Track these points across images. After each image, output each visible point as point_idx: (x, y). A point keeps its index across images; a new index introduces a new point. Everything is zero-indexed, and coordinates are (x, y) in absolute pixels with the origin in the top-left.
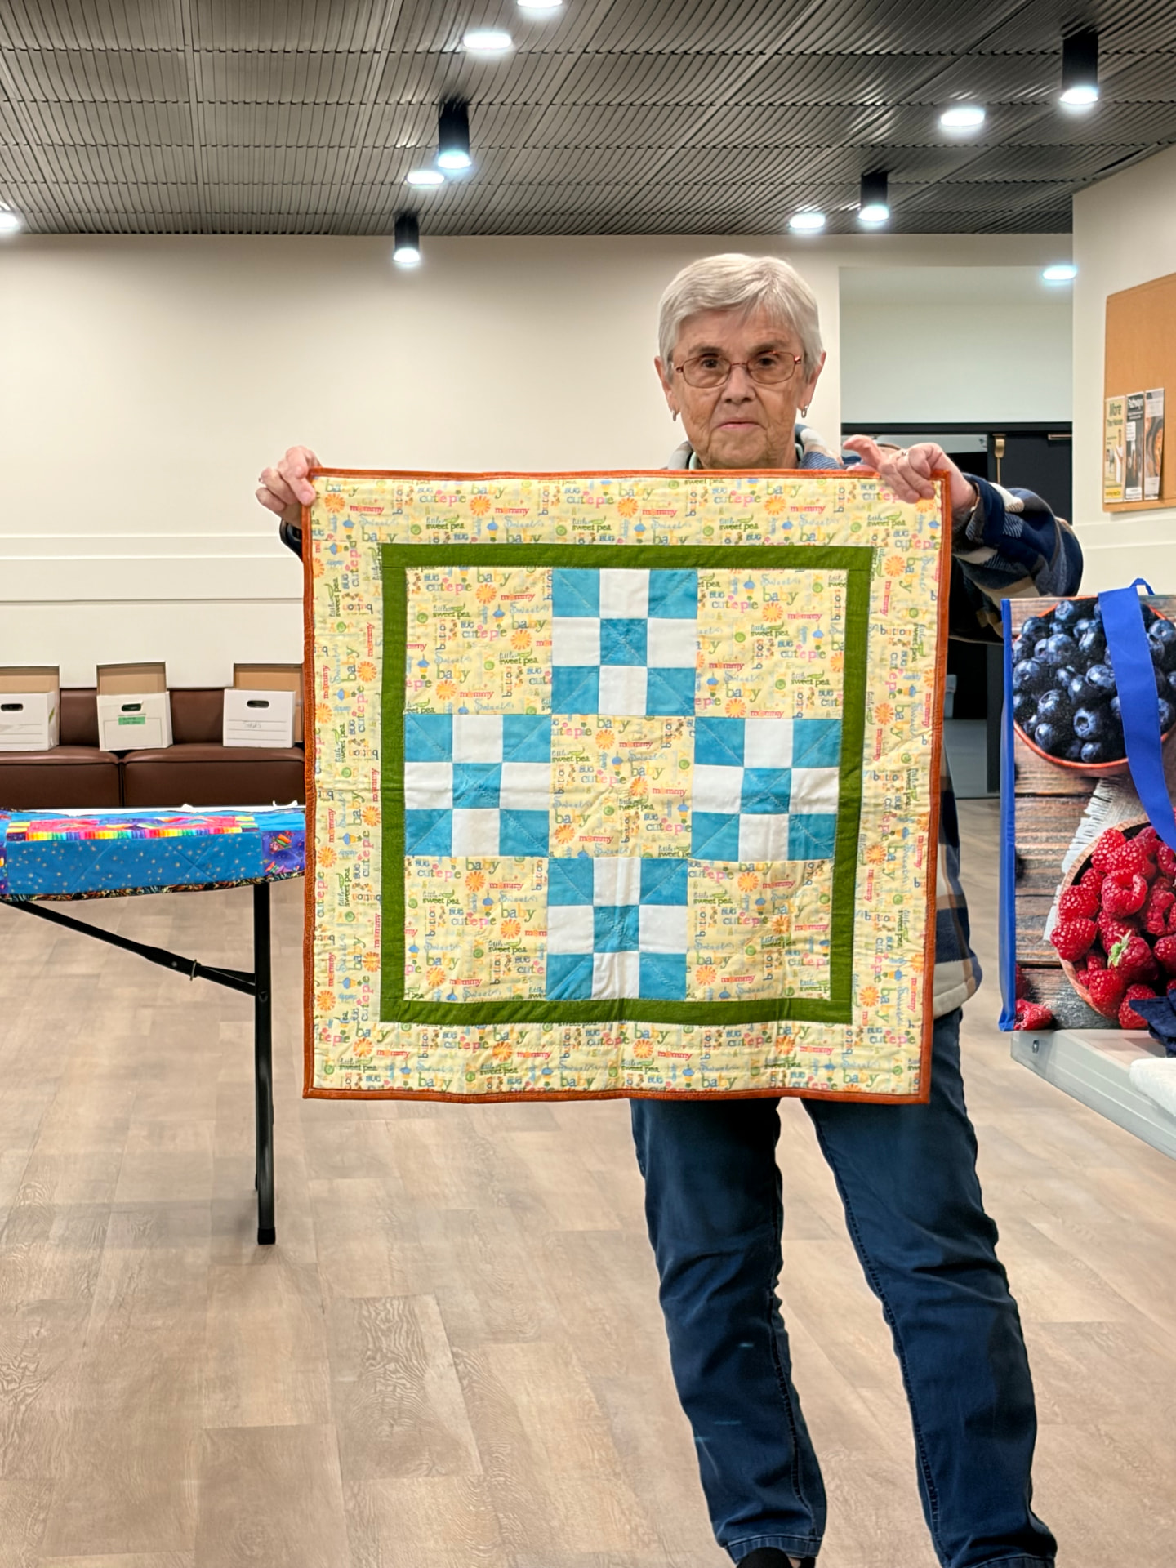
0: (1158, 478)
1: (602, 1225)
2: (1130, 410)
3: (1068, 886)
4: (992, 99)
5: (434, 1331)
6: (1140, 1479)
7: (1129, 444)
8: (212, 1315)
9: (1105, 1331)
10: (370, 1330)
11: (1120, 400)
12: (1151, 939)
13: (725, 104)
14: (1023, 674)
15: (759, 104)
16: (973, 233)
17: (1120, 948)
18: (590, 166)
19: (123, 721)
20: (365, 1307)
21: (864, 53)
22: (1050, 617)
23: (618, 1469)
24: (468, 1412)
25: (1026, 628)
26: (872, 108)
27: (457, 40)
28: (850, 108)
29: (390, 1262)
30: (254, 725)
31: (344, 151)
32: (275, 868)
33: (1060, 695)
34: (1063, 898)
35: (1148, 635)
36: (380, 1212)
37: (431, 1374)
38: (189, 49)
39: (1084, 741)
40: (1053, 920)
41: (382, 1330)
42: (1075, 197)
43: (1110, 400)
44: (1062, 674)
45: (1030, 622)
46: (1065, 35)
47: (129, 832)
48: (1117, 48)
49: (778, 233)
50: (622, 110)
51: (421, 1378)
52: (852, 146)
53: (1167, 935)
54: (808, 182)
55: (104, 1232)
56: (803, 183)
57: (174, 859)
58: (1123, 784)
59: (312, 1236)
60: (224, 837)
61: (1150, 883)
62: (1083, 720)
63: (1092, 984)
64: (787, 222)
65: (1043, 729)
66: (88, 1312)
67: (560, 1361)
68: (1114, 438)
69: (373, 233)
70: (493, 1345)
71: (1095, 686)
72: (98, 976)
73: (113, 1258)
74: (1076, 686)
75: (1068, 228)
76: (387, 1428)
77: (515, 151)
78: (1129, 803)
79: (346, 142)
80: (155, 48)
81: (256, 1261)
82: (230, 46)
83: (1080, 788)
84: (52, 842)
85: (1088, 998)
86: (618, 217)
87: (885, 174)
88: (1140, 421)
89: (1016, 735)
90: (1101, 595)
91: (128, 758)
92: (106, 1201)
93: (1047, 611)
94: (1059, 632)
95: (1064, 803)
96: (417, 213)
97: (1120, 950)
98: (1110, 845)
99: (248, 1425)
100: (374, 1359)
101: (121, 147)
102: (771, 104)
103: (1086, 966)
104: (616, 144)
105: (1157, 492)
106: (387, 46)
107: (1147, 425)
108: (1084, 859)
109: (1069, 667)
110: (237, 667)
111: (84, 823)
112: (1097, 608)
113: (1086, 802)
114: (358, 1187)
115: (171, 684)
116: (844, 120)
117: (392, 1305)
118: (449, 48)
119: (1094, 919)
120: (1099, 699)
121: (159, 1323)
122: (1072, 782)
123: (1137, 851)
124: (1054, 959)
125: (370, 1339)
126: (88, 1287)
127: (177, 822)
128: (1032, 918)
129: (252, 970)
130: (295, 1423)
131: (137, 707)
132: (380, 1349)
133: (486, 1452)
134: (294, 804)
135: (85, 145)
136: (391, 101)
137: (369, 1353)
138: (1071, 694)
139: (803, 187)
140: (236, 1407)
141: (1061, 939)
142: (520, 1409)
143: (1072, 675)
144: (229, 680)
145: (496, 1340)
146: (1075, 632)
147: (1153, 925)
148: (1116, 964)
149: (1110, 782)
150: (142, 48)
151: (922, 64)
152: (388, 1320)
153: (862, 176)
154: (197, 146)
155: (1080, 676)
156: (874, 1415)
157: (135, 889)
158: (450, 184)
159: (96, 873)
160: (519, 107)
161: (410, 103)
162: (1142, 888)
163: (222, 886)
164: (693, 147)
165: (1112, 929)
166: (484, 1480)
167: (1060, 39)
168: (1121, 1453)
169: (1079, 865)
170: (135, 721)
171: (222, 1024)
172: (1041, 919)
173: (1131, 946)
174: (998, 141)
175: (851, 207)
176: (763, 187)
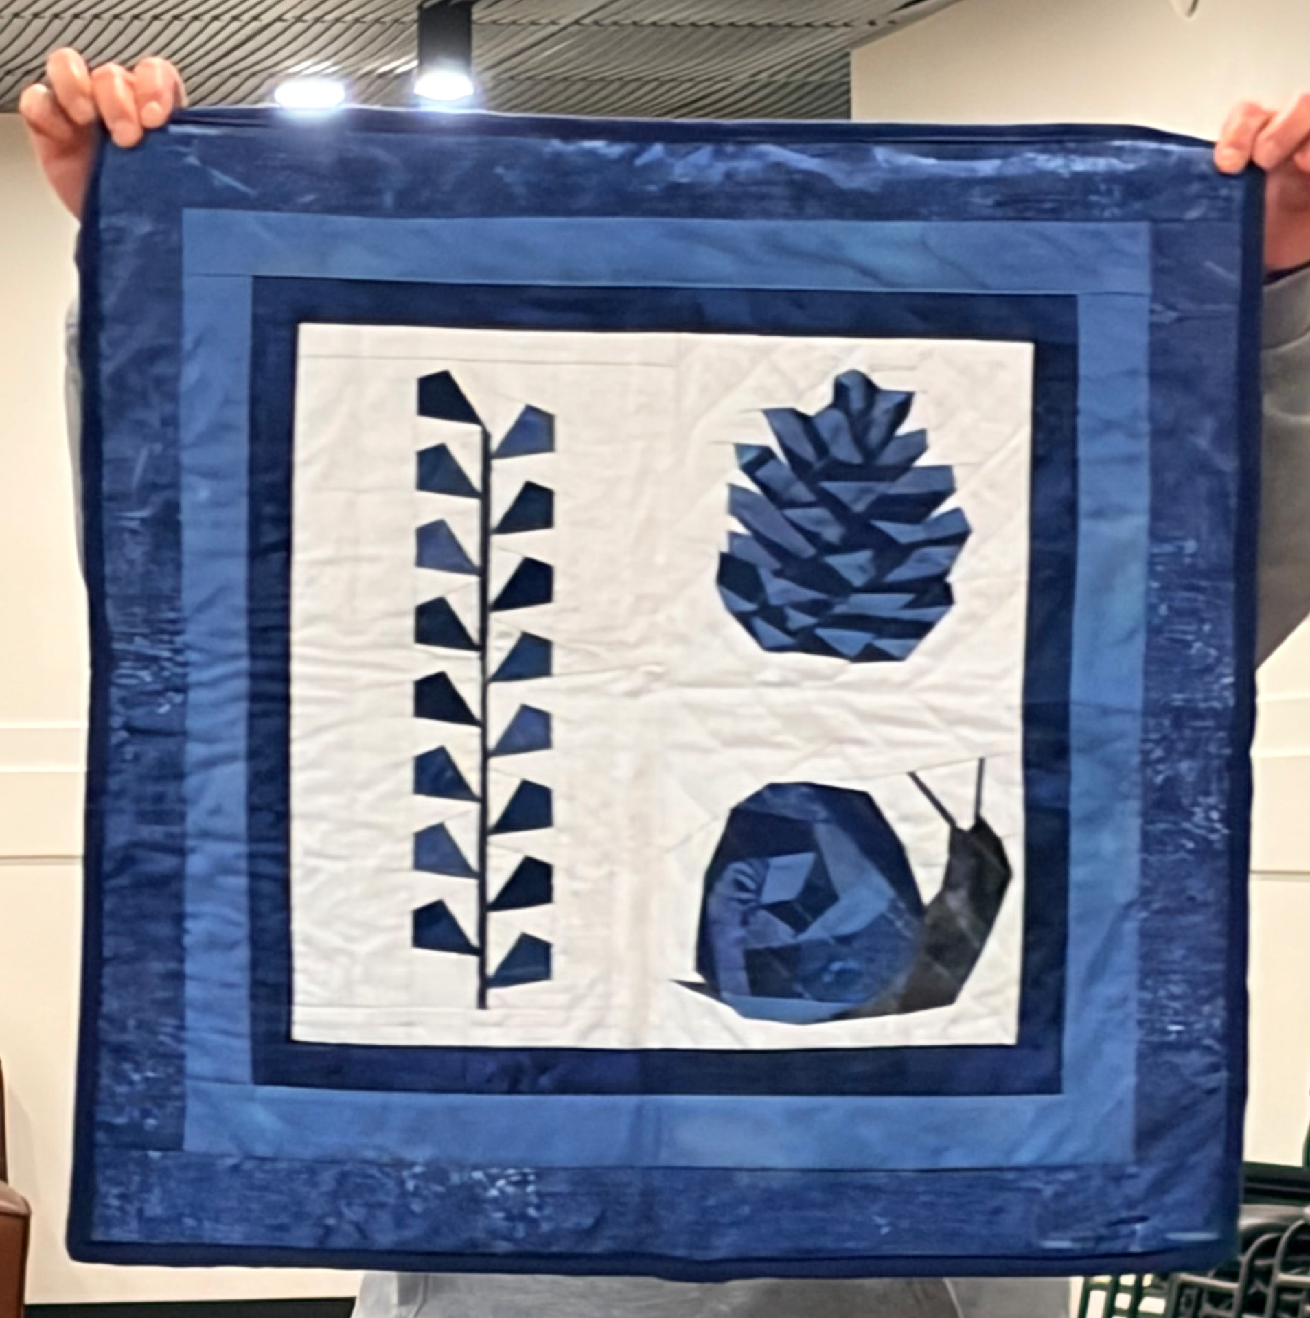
42: (856, 56)
54: (309, 17)
56: (299, 19)
153: (420, 7)
175: (405, 63)
176: (216, 25)
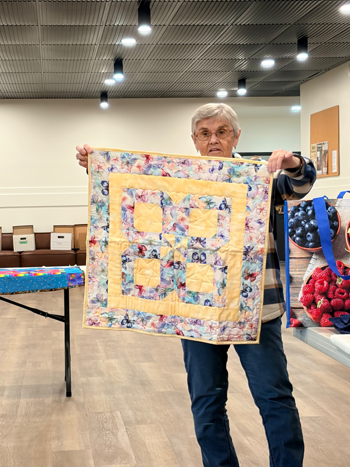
0: (327, 168)
1: (169, 390)
2: (318, 148)
3: (305, 284)
4: (277, 57)
5: (120, 421)
6: (331, 462)
7: (318, 158)
8: (54, 418)
9: (319, 419)
10: (101, 422)
11: (315, 145)
12: (330, 300)
13: (198, 59)
14: (291, 222)
15: (208, 59)
16: (271, 96)
17: (320, 302)
18: (158, 78)
19: (21, 243)
20: (99, 415)
21: (239, 44)
22: (299, 206)
23: (177, 461)
24: (131, 445)
25: (292, 209)
26: (241, 60)
27: (120, 41)
28: (235, 60)
29: (106, 401)
30: (60, 244)
31: (86, 74)
32: (71, 284)
33: (302, 229)
34: (304, 288)
35: (327, 211)
36: (103, 387)
37: (119, 434)
38: (41, 44)
39: (309, 242)
40: (301, 294)
41: (104, 422)
42: (301, 86)
43: (312, 145)
44: (303, 222)
45: (293, 208)
46: (298, 38)
47: (27, 274)
48: (313, 42)
49: (214, 97)
50: (168, 61)
51: (117, 435)
52: (235, 71)
53: (334, 298)
54: (222, 82)
55: (20, 394)
56: (221, 82)
57: (41, 282)
58: (321, 254)
59: (82, 394)
60: (56, 275)
61: (329, 283)
62: (309, 236)
63: (312, 313)
64: (216, 94)
65: (298, 239)
66: (17, 417)
67: (158, 430)
68: (313, 156)
69: (94, 98)
70: (137, 425)
71: (312, 226)
72: (15, 318)
73: (23, 401)
74: (307, 226)
75: (299, 95)
76: (107, 451)
77: (136, 74)
78: (322, 260)
79: (86, 71)
80: (30, 44)
81: (66, 401)
82: (53, 43)
83: (308, 256)
84: (4, 277)
85: (311, 317)
86: (166, 92)
87: (245, 79)
88: (321, 151)
89: (289, 240)
90: (313, 199)
91: (22, 254)
92: (20, 384)
93: (298, 204)
94: (302, 210)
95: (304, 260)
96: (107, 92)
97: (320, 303)
98: (317, 272)
99: (66, 450)
100: (102, 430)
101: (20, 73)
102: (212, 59)
103: (311, 308)
104: (166, 71)
105: (326, 172)
106: (99, 43)
107: (323, 152)
108: (309, 277)
109: (305, 221)
110: (55, 226)
111: (14, 272)
112: (313, 203)
113: (310, 260)
114: (95, 380)
115: (34, 232)
116: (233, 64)
117: (107, 414)
118: (117, 43)
119: (313, 294)
120: (313, 229)
121: (38, 420)
122: (306, 254)
123: (325, 274)
124: (301, 306)
125: (101, 424)
126: (16, 410)
127: (41, 271)
128: (295, 294)
129: (64, 315)
130: (80, 449)
131: (25, 238)
132: (104, 427)
133: (137, 457)
134: (76, 265)
135: (9, 73)
136: (100, 59)
137: (101, 428)
138: (306, 228)
139: (221, 83)
140: (62, 445)
141: (303, 300)
142: (146, 444)
143: (306, 223)
144: (52, 230)
145: (138, 424)
146: (306, 210)
147: (330, 296)
148: (319, 307)
149: (317, 254)
150: (27, 44)
151: (256, 47)
152: (106, 419)
153: (238, 80)
154: (42, 73)
155: (308, 223)
156: (251, 444)
157: (29, 291)
158: (117, 83)
159: (17, 286)
160: (138, 61)
161: (105, 60)
162: (327, 285)
163: (55, 290)
164: (189, 72)
165: (318, 297)
166: (137, 465)
167: (296, 39)
168: (325, 455)
169: (308, 278)
170: (24, 243)
171: (53, 332)
172: (297, 294)
173: (324, 302)
174: (278, 69)
175: (235, 89)
176: (209, 83)
